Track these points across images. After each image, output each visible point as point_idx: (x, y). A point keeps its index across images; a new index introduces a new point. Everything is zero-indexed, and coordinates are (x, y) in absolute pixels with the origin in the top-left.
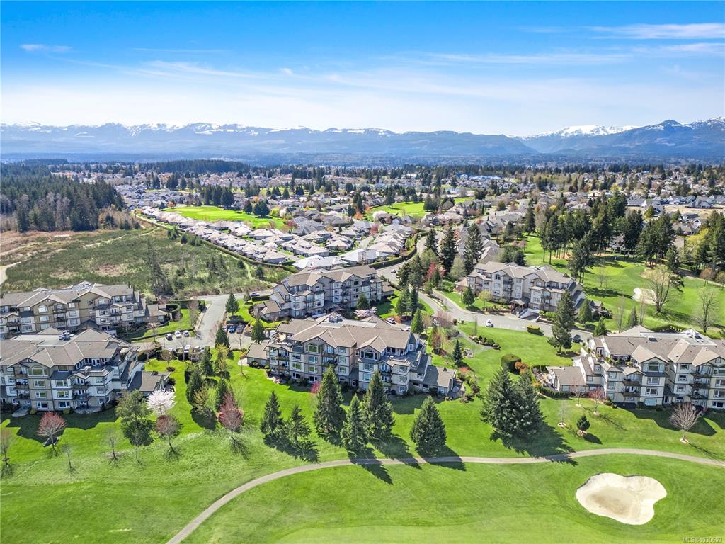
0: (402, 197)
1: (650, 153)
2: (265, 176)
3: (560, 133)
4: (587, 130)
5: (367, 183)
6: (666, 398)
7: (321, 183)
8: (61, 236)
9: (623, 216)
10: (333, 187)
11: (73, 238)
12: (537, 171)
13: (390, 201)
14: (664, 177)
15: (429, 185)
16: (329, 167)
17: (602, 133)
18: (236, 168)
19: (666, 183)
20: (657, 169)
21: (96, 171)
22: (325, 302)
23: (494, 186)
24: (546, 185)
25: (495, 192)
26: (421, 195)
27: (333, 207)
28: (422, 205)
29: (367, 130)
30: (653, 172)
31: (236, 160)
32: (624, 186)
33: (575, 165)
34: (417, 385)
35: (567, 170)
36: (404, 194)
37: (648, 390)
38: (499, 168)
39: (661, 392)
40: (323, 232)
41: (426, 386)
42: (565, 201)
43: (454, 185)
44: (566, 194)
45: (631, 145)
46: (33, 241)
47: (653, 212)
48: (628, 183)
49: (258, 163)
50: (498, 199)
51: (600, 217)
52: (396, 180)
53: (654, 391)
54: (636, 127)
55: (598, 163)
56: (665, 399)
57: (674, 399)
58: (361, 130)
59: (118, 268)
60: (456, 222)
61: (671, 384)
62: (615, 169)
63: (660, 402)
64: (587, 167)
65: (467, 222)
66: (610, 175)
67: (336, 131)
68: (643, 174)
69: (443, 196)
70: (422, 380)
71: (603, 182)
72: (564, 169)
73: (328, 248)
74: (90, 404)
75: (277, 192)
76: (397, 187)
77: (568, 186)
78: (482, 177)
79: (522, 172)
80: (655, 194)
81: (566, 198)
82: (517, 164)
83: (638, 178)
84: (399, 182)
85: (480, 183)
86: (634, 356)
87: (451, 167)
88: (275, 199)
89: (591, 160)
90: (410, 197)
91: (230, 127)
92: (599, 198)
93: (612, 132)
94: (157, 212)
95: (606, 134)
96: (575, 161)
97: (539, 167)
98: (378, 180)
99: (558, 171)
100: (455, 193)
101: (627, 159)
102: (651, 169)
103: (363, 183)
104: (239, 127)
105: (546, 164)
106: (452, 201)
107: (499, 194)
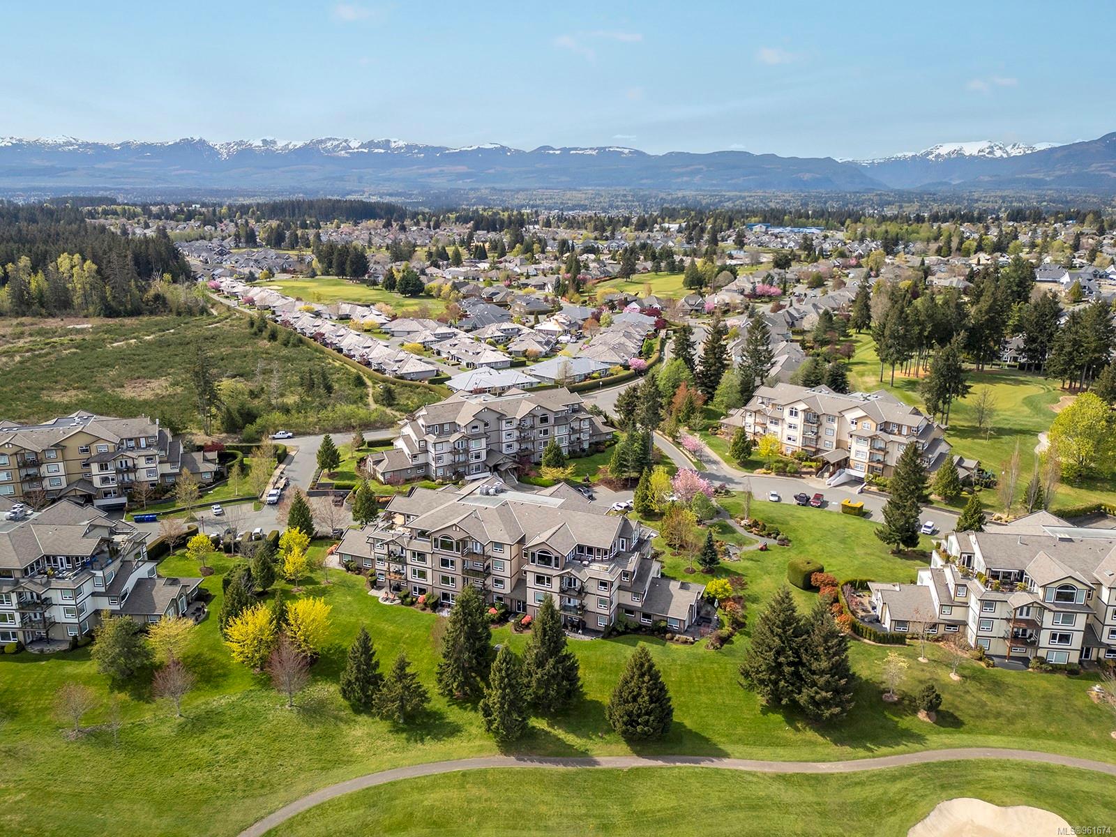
0: (649, 265)
1: (1079, 188)
2: (429, 226)
3: (928, 154)
4: (971, 149)
5: (596, 239)
6: (1088, 650)
7: (518, 239)
8: (78, 327)
9: (1026, 300)
10: (536, 246)
11: (96, 330)
12: (884, 219)
13: (628, 271)
14: (1101, 232)
15: (698, 242)
16: (536, 212)
17: (998, 153)
18: (383, 213)
19: (1105, 242)
20: (1090, 217)
21: (158, 217)
22: (488, 453)
23: (807, 246)
24: (897, 244)
25: (808, 255)
26: (682, 261)
27: (533, 281)
28: (682, 277)
29: (601, 150)
30: (1083, 222)
31: (387, 200)
32: (1033, 245)
33: (949, 208)
34: (632, 612)
35: (935, 218)
36: (654, 258)
37: (1054, 636)
38: (820, 214)
39: (1077, 640)
40: (506, 326)
41: (647, 616)
42: (927, 272)
43: (740, 243)
44: (931, 260)
45: (1049, 176)
46: (31, 335)
47: (1078, 294)
48: (1039, 241)
49: (422, 204)
50: (812, 269)
51: (985, 303)
52: (644, 234)
53: (1065, 638)
54: (1057, 145)
55: (990, 205)
56: (1085, 651)
57: (1102, 653)
58: (591, 149)
59: (154, 384)
60: (735, 308)
61: (1098, 626)
62: (1017, 216)
63: (1075, 658)
64: (971, 212)
65: (753, 309)
66: (1008, 226)
67: (551, 152)
68: (1065, 225)
69: (719, 263)
70: (639, 605)
71: (995, 239)
72: (930, 216)
73: (510, 353)
74: (52, 635)
75: (443, 255)
76: (644, 246)
77: (934, 246)
78: (789, 228)
79: (857, 220)
80: (1085, 261)
81: (929, 268)
82: (851, 207)
83: (1056, 233)
84: (649, 237)
85: (785, 241)
86: (1031, 571)
87: (739, 212)
88: (438, 267)
89: (977, 201)
90: (663, 264)
91: (378, 145)
92: (986, 267)
93: (1015, 152)
94: (240, 287)
95: (1005, 156)
96: (950, 202)
97: (889, 211)
98: (613, 233)
99: (919, 219)
100: (741, 257)
101: (1041, 199)
102: (1079, 217)
103: (587, 238)
104: (393, 145)
105: (901, 207)
106: (733, 272)
107: (816, 260)
